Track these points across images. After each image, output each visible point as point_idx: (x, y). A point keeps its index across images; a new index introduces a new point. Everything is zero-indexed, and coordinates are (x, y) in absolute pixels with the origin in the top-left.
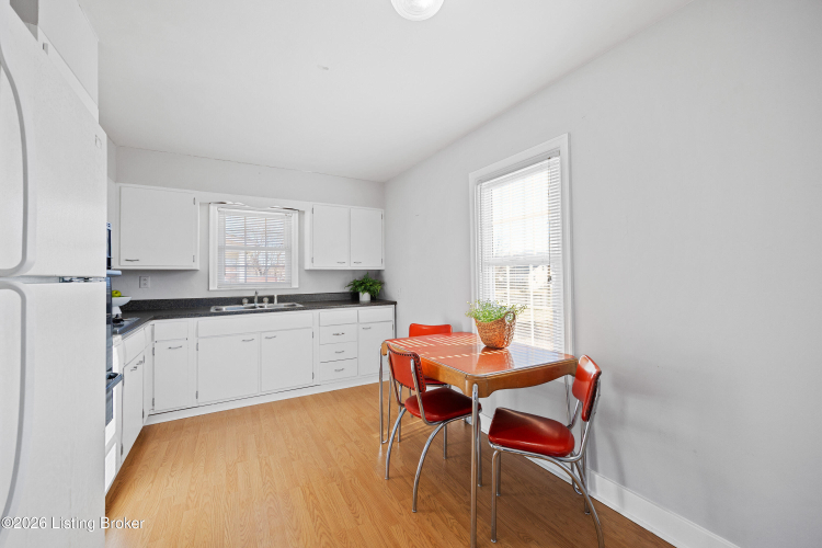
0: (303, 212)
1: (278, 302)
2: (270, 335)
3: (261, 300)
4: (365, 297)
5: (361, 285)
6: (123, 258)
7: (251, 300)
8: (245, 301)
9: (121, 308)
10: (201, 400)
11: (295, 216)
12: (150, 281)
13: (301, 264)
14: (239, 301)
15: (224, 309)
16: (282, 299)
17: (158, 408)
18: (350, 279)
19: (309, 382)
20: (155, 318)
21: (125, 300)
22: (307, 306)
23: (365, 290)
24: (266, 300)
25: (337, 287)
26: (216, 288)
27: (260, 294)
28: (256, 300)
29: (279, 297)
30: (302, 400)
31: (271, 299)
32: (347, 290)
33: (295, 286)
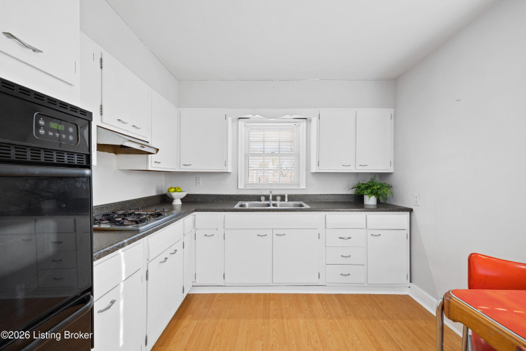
0: (310, 121)
1: (288, 201)
3: (274, 198)
4: (370, 201)
5: (367, 188)
6: (182, 163)
7: (267, 198)
8: (263, 198)
9: (182, 200)
10: (228, 281)
11: (304, 123)
12: (202, 180)
13: (308, 167)
14: (258, 198)
15: (247, 204)
16: (291, 198)
17: (199, 282)
18: (354, 182)
19: (315, 280)
20: (196, 211)
21: (183, 195)
22: (314, 207)
23: (372, 193)
24: (279, 198)
25: (342, 188)
26: (243, 187)
27: (275, 193)
28: (271, 198)
29: (289, 196)
30: (308, 297)
31: (283, 198)
32: (351, 192)
33: (303, 186)
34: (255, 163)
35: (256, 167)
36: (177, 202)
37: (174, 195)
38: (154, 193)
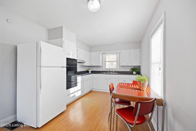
1: (114, 72)
2: (110, 79)
3: (111, 72)
4: (134, 73)
6: (91, 64)
7: (109, 72)
8: (108, 72)
9: (91, 72)
12: (95, 68)
13: (120, 64)
14: (107, 72)
15: (104, 73)
16: (115, 72)
17: (93, 88)
21: (91, 71)
24: (112, 72)
26: (104, 69)
29: (114, 71)
31: (113, 72)
33: (118, 69)
34: (107, 63)
35: (107, 64)
36: (90, 72)
37: (89, 71)
38: (86, 70)
